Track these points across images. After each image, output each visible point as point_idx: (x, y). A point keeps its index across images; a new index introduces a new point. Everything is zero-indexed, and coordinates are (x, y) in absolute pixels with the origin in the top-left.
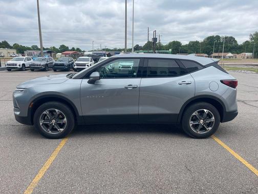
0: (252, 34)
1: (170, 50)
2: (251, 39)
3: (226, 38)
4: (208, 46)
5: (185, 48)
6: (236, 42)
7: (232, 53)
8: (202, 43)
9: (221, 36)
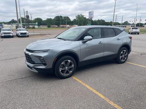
0: (77, 15)
1: (37, 23)
2: (77, 18)
3: (65, 17)
4: (57, 21)
5: (45, 22)
6: (70, 19)
7: (69, 25)
8: (53, 19)
9: (62, 16)
